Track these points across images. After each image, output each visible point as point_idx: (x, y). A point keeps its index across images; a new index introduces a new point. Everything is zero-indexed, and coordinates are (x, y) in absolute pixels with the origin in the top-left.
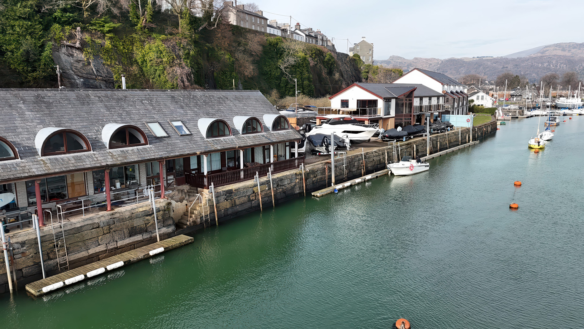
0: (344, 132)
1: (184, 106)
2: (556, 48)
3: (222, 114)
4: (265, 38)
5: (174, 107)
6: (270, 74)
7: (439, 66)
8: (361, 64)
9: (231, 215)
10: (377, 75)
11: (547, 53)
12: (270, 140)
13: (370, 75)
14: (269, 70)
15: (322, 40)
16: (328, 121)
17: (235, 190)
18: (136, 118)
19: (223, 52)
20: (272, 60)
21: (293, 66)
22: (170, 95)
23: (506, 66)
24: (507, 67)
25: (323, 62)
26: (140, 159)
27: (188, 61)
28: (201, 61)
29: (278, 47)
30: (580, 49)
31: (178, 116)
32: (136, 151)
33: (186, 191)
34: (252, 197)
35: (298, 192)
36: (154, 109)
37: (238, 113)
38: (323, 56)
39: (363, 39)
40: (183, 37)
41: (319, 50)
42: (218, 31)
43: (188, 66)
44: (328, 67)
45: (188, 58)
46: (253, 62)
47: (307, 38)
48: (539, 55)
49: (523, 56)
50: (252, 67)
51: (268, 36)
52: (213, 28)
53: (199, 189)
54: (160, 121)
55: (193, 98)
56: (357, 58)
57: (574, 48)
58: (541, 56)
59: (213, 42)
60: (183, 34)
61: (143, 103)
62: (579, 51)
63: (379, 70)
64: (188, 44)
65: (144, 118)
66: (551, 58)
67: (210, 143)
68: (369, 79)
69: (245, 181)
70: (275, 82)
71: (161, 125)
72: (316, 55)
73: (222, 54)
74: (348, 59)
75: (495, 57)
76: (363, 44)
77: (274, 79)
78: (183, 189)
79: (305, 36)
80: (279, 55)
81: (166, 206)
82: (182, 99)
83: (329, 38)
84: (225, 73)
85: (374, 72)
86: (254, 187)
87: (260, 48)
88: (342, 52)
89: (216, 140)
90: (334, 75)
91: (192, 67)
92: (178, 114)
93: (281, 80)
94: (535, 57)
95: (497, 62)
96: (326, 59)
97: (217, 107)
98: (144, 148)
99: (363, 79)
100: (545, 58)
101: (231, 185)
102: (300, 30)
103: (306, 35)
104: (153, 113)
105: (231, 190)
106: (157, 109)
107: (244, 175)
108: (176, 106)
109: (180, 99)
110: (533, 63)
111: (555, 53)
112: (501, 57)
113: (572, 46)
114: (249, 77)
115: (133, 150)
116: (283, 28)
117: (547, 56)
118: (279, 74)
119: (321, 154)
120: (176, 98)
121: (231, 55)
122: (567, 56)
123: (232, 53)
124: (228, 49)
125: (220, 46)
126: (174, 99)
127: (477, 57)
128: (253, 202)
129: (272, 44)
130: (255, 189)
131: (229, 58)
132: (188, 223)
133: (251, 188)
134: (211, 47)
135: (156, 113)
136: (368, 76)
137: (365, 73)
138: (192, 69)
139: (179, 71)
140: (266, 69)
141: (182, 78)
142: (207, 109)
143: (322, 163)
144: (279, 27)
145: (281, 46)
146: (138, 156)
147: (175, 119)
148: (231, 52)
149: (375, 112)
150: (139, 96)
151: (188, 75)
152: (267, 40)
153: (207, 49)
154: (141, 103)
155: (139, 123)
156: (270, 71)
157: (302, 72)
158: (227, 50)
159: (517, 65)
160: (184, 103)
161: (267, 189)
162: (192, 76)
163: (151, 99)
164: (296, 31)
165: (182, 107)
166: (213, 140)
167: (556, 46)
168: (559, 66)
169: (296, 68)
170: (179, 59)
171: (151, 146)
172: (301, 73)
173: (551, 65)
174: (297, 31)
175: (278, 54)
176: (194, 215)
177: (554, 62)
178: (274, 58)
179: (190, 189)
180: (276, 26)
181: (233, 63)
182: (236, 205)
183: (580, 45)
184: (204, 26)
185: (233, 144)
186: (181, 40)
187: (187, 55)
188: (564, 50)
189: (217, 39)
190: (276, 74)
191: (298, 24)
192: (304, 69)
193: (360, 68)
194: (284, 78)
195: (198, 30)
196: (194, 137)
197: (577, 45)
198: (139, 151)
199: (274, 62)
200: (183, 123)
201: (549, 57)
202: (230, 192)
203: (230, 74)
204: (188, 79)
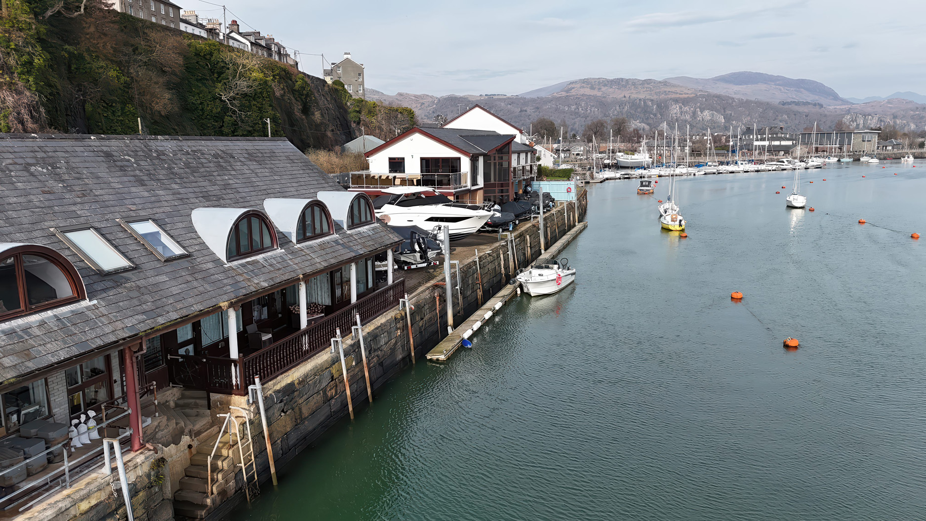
0: (431, 219)
1: (145, 178)
2: (583, 85)
3: (238, 196)
4: (186, 42)
5: (121, 183)
6: (202, 110)
7: (435, 106)
8: (347, 97)
9: (295, 445)
10: (375, 117)
11: (573, 92)
12: (353, 251)
13: (363, 117)
14: (199, 102)
15: (279, 53)
16: (395, 200)
17: (300, 383)
18: (25, 220)
19: (102, 64)
20: (204, 84)
21: (245, 95)
22: (99, 149)
23: (524, 109)
24: (526, 111)
25: (293, 91)
26: (75, 351)
27: (31, 79)
28: (55, 80)
29: (212, 59)
30: (611, 88)
31: (140, 207)
32: (53, 325)
33: (172, 404)
34: (330, 390)
35: (400, 357)
36: (69, 188)
37: (269, 191)
38: (291, 80)
39: (346, 56)
40: (13, 26)
41: (285, 71)
42: (88, 21)
43: (29, 89)
44: (302, 100)
45: (29, 72)
46: (169, 86)
47: (254, 48)
48: (564, 94)
49: (543, 95)
50: (167, 96)
51: (190, 39)
52: (76, 14)
53: (214, 397)
54: (97, 225)
55: (158, 157)
56: (341, 88)
57: (605, 85)
58: (567, 96)
59: (78, 44)
60: (14, 20)
61: (32, 174)
62: (611, 90)
63: (378, 108)
64: (27, 43)
65: (46, 217)
66: (579, 98)
67: (241, 274)
68: (362, 122)
69: (315, 354)
70: (213, 125)
71: (102, 235)
72: (280, 78)
73: (102, 67)
74: (326, 89)
75: (509, 95)
76: (347, 63)
77: (209, 120)
78: (167, 402)
79: (249, 44)
80: (216, 75)
81: (152, 473)
82: (133, 160)
83: (290, 52)
84: (111, 106)
85: (370, 112)
86: (331, 366)
87: (181, 61)
88: (316, 76)
89: (247, 262)
90: (313, 114)
91: (40, 92)
92: (137, 201)
93: (223, 122)
94: (560, 97)
95: (513, 103)
96: (297, 87)
97: (219, 178)
98: (75, 313)
99: (352, 123)
100: (572, 98)
101: (290, 372)
102: (240, 33)
103: (252, 43)
104: (71, 201)
105: (292, 384)
106: (77, 188)
107: (309, 343)
108: (125, 179)
109: (129, 161)
110: (557, 106)
111: (582, 91)
112: (517, 96)
113: (602, 83)
114: (163, 113)
115: (42, 324)
116: (209, 27)
117: (574, 95)
118: (219, 109)
119: (413, 267)
120: (118, 159)
121: (120, 69)
122: (597, 96)
123: (122, 66)
124: (114, 58)
125: (96, 52)
126: (114, 161)
127: (486, 95)
128: (333, 401)
129: (202, 54)
130: (334, 370)
131: (117, 76)
132: (209, 501)
133: (326, 368)
134: (75, 52)
135: (79, 200)
136: (360, 118)
137: (355, 114)
138: (39, 96)
139: (10, 98)
140: (192, 99)
141: (19, 113)
142: (200, 184)
143: (428, 288)
144: (201, 24)
145: (220, 58)
146: (65, 342)
147: (133, 214)
148: (119, 64)
149: (458, 180)
150: (17, 155)
151: (32, 109)
152: (189, 45)
153: (66, 55)
154: (26, 174)
155: (37, 234)
156: (201, 103)
157: (262, 107)
158: (112, 61)
159: (538, 108)
160: (141, 171)
161: (354, 364)
162: (42, 110)
163: (51, 161)
164: (231, 35)
165: (142, 183)
166: (243, 265)
167: (583, 83)
168: (590, 110)
169: (248, 99)
170: (7, 74)
171: (95, 302)
172: (260, 109)
173: (580, 109)
174: (233, 35)
175: (213, 73)
176: (220, 476)
177: (583, 105)
178: (207, 80)
179: (183, 397)
180: (195, 23)
181: (127, 86)
182: (303, 420)
183: (612, 81)
184: (56, 8)
185: (289, 269)
186: (10, 34)
187: (27, 66)
188: (592, 88)
189: (88, 36)
190: (215, 111)
191: (234, 23)
192: (264, 102)
193: (346, 104)
194: (229, 118)
195: (44, 17)
196: (198, 260)
197: (608, 82)
198: (63, 323)
199: (206, 87)
200: (160, 226)
201: (577, 98)
202: (289, 389)
203: (123, 109)
204: (32, 117)
